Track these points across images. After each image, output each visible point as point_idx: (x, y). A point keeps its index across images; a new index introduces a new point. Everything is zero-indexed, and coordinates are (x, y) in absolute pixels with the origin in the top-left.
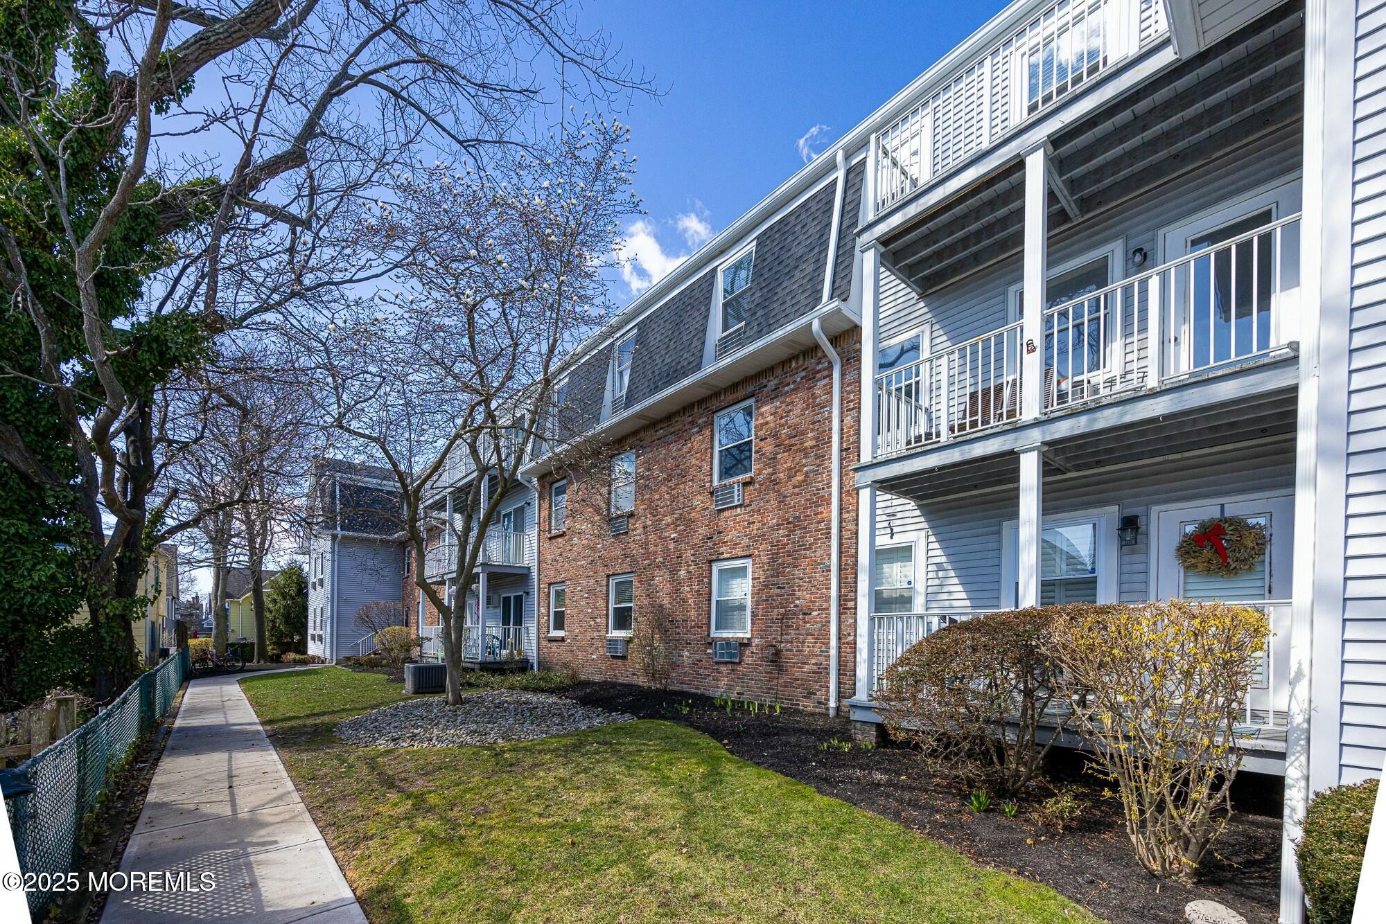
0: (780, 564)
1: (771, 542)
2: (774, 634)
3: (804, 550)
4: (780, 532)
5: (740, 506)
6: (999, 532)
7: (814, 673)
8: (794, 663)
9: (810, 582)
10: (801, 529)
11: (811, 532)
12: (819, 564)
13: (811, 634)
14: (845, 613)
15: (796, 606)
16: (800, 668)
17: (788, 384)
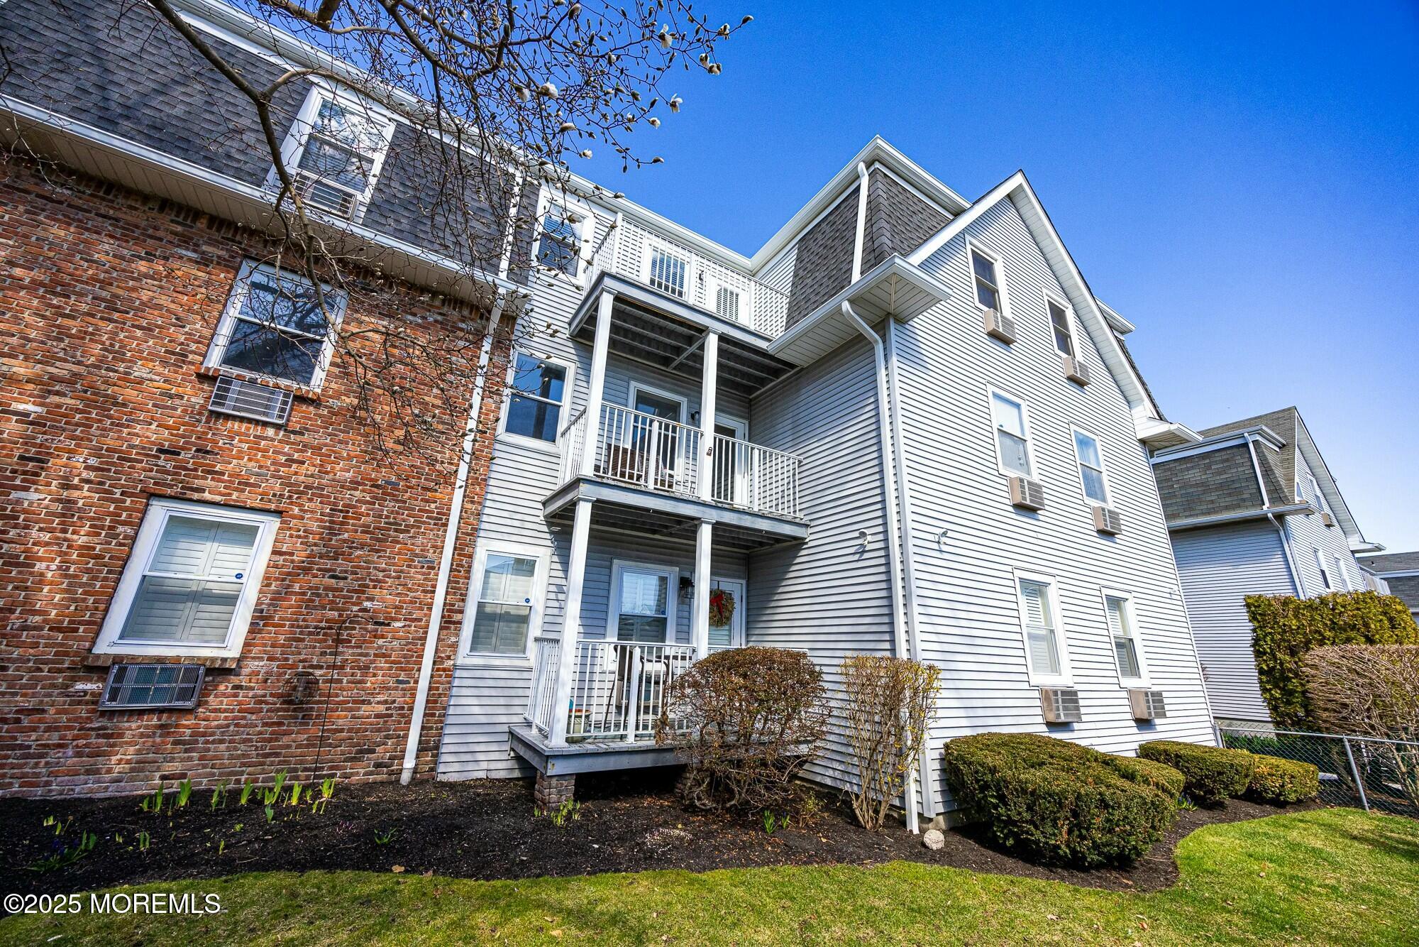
0: (345, 541)
1: (335, 504)
2: (311, 652)
3: (396, 530)
4: (357, 493)
5: (278, 427)
6: (610, 568)
7: (377, 716)
8: (338, 703)
9: (399, 577)
10: (397, 501)
11: (413, 510)
12: (417, 555)
13: (384, 655)
14: (448, 628)
15: (365, 610)
16: (351, 710)
17: (415, 315)
